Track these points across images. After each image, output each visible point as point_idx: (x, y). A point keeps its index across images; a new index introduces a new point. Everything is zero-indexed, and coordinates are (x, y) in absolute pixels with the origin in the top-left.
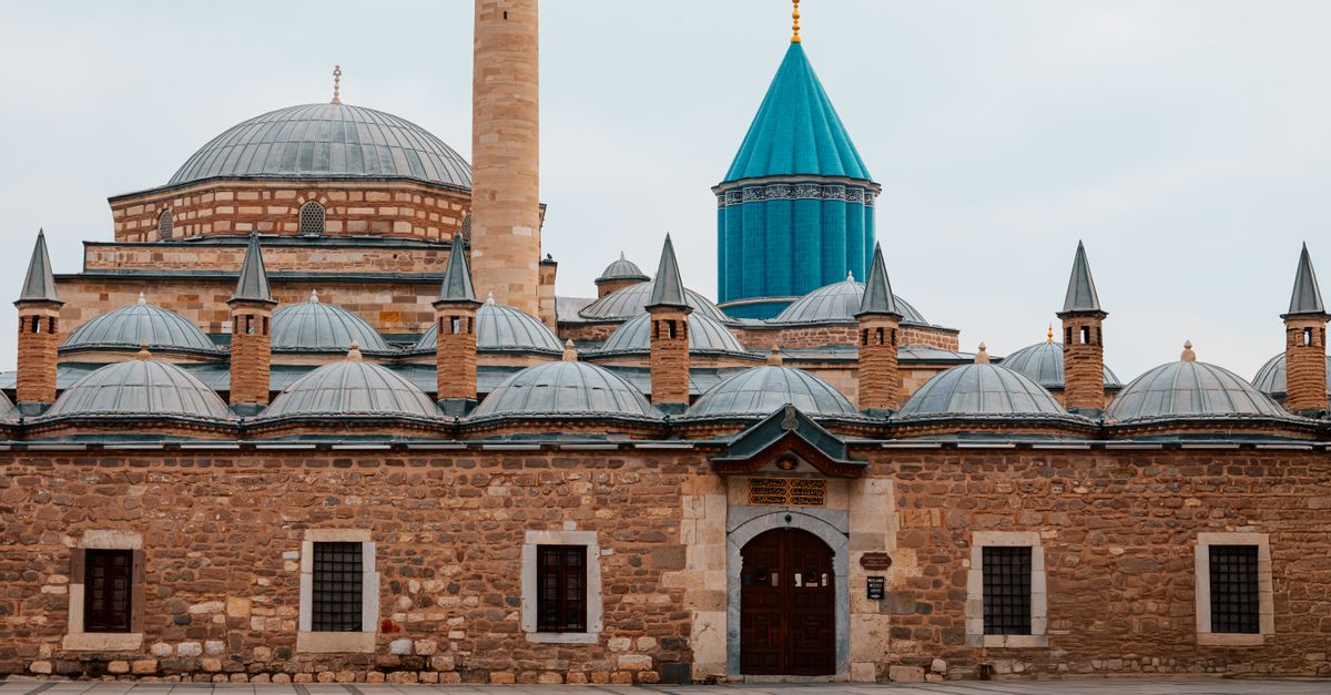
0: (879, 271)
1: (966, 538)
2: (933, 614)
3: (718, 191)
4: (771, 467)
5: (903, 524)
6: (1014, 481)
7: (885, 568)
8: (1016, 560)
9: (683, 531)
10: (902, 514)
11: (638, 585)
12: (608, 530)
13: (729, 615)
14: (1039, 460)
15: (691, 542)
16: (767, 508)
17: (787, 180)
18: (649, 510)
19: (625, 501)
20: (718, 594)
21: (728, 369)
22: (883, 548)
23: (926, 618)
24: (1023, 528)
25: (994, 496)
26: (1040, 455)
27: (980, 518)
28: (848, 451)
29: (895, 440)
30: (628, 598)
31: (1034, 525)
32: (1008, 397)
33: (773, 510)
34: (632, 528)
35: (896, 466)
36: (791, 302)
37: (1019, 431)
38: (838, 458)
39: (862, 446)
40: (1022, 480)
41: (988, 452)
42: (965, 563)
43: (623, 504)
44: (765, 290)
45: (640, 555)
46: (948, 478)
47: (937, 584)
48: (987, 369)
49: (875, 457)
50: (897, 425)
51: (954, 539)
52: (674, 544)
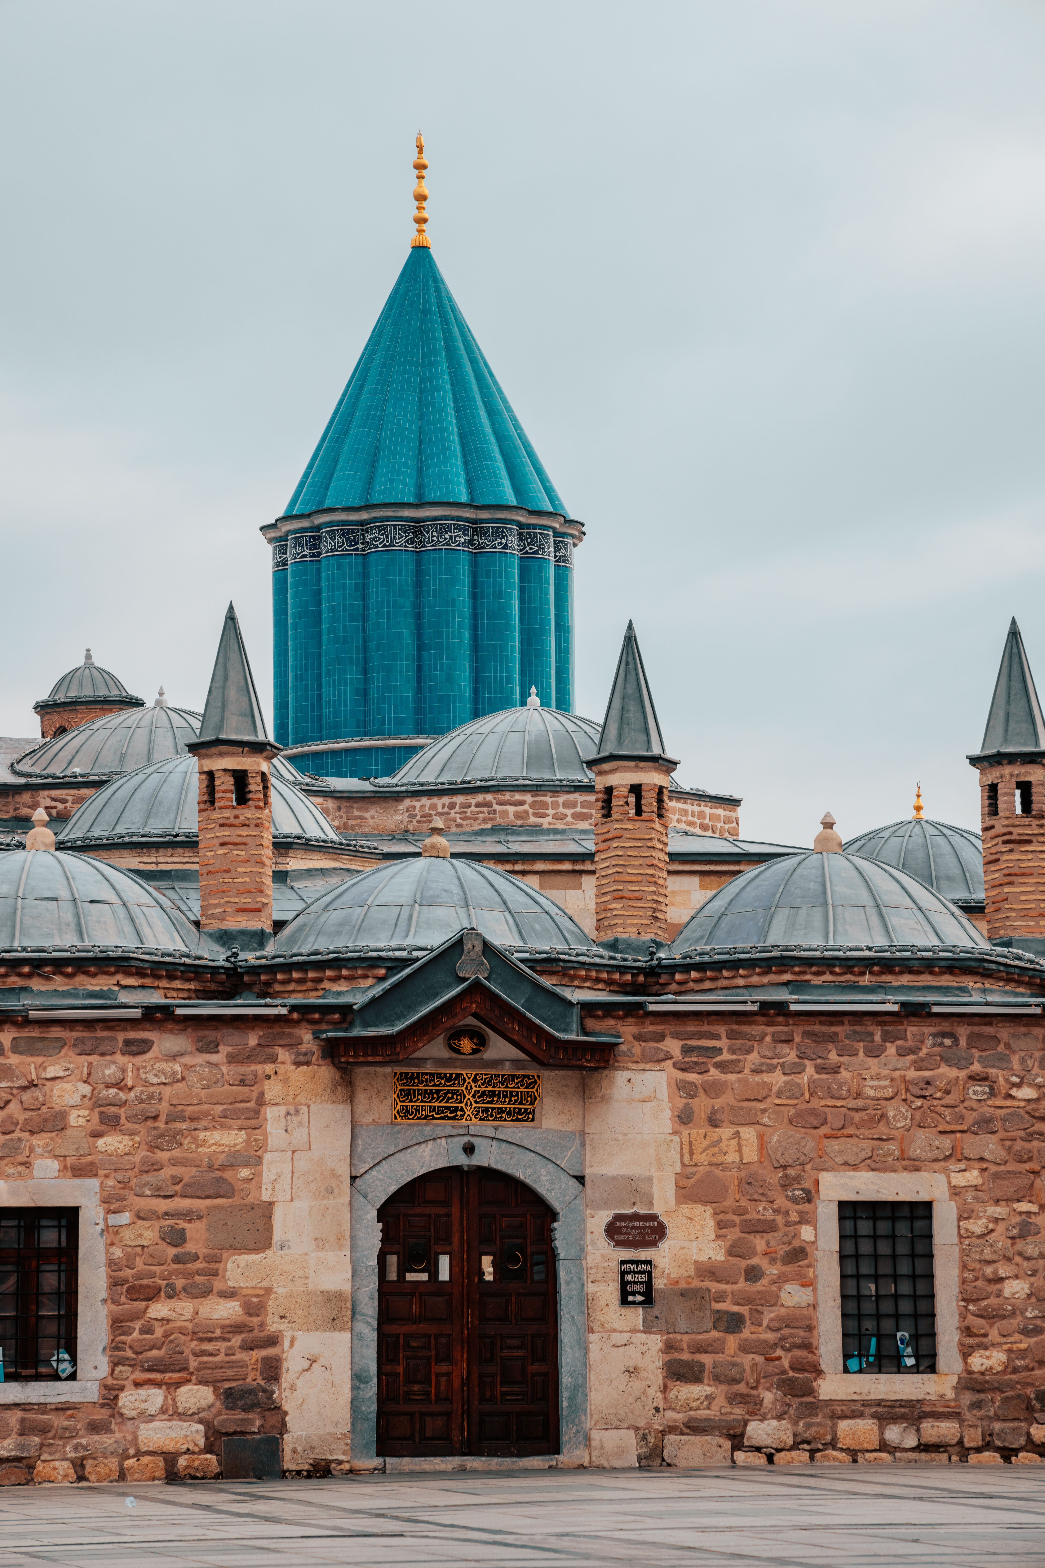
0: (632, 677)
1: (808, 1184)
2: (746, 1333)
3: (272, 534)
4: (437, 1049)
5: (687, 1155)
6: (897, 1074)
7: (654, 1244)
8: (902, 1228)
9: (267, 1176)
10: (685, 1140)
11: (180, 1283)
12: (120, 1177)
13: (357, 1338)
14: (944, 1035)
15: (282, 1196)
16: (428, 1129)
17: (407, 513)
18: (202, 1135)
19: (155, 1118)
20: (332, 1298)
21: (309, 873)
22: (651, 1204)
23: (732, 1342)
24: (914, 1166)
25: (860, 1103)
26: (946, 1027)
27: (834, 1146)
28: (582, 1019)
29: (671, 997)
30: (159, 1309)
31: (936, 1160)
32: (881, 915)
33: (440, 1132)
34: (167, 1172)
35: (673, 1046)
36: (421, 747)
37: (905, 979)
38: (565, 1030)
39: (608, 1009)
40: (912, 1074)
41: (846, 1020)
42: (807, 1233)
43: (150, 1123)
44: (366, 724)
45: (182, 1224)
46: (772, 1069)
47: (753, 1274)
48: (837, 863)
49: (634, 1030)
50: (672, 969)
51: (784, 1186)
52: (249, 1200)
